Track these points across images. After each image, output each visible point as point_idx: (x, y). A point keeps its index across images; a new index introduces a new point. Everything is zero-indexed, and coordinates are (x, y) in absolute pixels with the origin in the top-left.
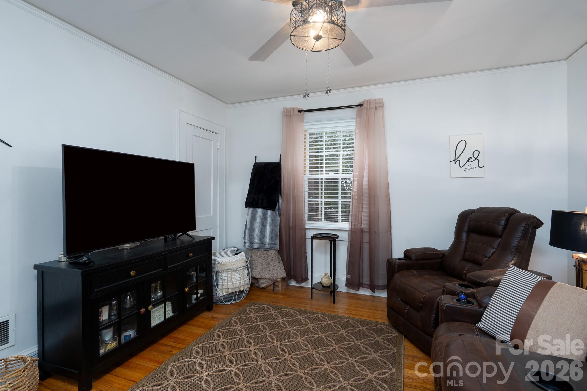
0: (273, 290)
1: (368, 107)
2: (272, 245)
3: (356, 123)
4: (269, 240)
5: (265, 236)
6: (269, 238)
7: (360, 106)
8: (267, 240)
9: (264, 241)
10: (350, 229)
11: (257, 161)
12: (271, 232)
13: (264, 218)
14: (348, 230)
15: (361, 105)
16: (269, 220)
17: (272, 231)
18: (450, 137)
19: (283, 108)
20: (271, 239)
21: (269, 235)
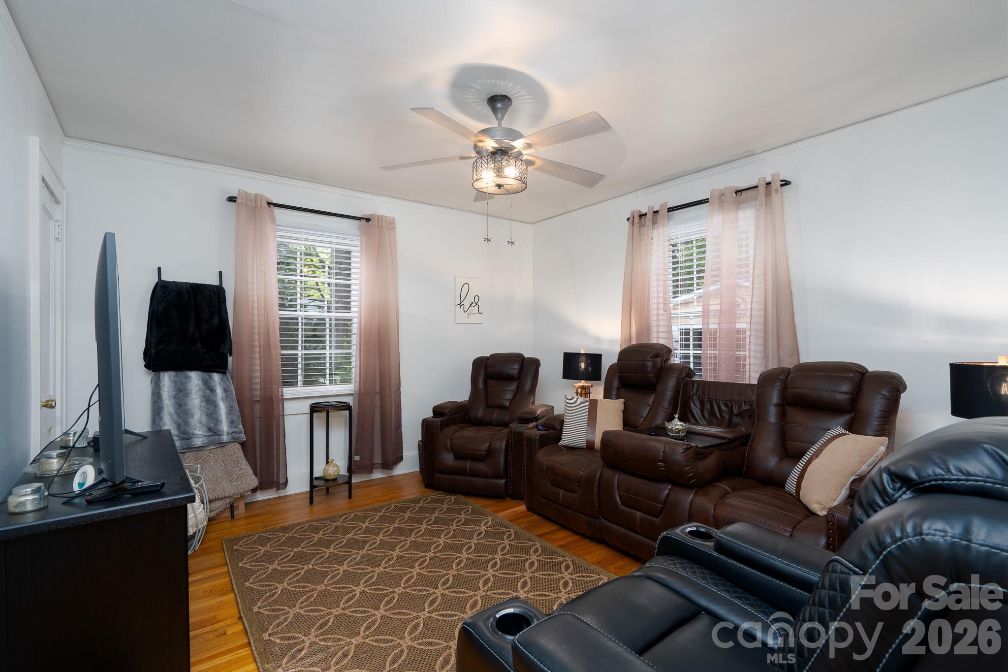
0: (232, 517)
1: (380, 226)
2: (234, 435)
3: (361, 242)
4: (228, 426)
5: (218, 421)
6: (228, 423)
7: (365, 221)
8: (225, 427)
9: (219, 430)
10: (357, 392)
11: (163, 278)
12: (228, 412)
13: (209, 387)
14: (353, 394)
15: (368, 220)
16: (219, 391)
17: (230, 410)
18: (455, 277)
19: (239, 190)
20: (232, 423)
21: (227, 418)
